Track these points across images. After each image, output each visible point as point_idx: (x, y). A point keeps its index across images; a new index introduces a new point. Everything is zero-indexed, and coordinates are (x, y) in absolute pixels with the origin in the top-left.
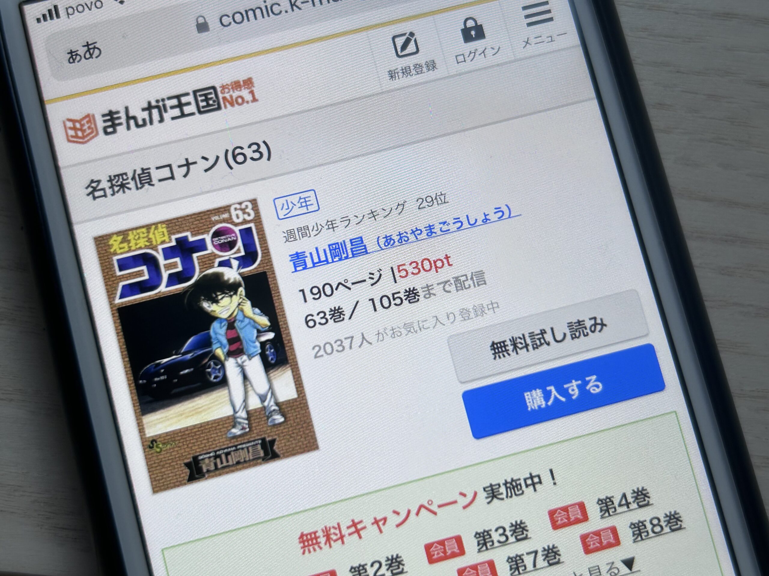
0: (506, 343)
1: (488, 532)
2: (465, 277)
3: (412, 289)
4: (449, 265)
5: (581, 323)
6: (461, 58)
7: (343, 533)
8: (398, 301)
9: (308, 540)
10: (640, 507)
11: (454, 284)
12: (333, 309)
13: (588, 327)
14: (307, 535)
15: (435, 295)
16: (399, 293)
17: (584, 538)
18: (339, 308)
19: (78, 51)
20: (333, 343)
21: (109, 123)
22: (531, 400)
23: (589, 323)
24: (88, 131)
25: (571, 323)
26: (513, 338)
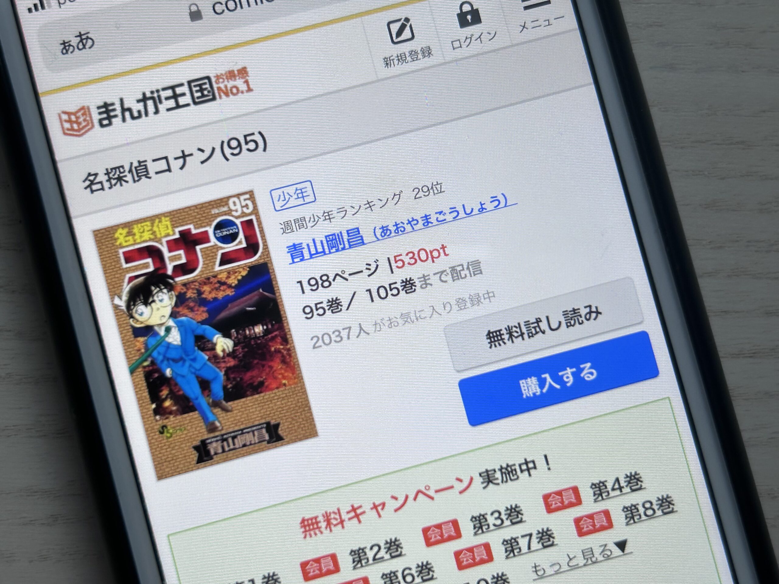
0: (502, 332)
1: (483, 516)
2: (461, 267)
3: (408, 279)
4: (446, 255)
5: (576, 311)
6: (457, 44)
7: (343, 517)
8: (395, 292)
9: (309, 525)
10: (633, 491)
11: (450, 274)
12: (331, 300)
13: (583, 316)
14: (308, 520)
15: (431, 285)
16: (396, 283)
17: (577, 521)
18: (337, 299)
19: (70, 41)
20: (331, 333)
21: (105, 116)
22: (526, 388)
23: (584, 312)
24: (84, 124)
25: (567, 311)
26: (508, 326)
